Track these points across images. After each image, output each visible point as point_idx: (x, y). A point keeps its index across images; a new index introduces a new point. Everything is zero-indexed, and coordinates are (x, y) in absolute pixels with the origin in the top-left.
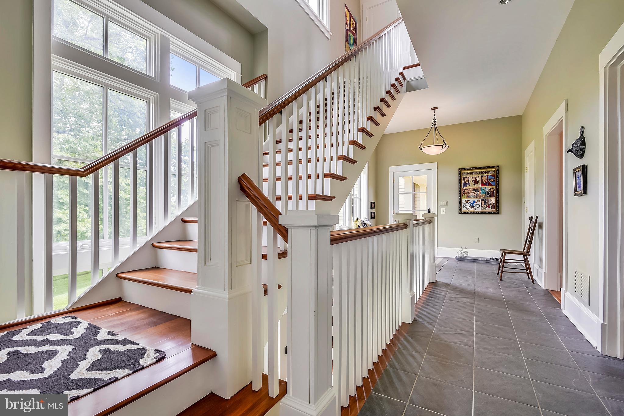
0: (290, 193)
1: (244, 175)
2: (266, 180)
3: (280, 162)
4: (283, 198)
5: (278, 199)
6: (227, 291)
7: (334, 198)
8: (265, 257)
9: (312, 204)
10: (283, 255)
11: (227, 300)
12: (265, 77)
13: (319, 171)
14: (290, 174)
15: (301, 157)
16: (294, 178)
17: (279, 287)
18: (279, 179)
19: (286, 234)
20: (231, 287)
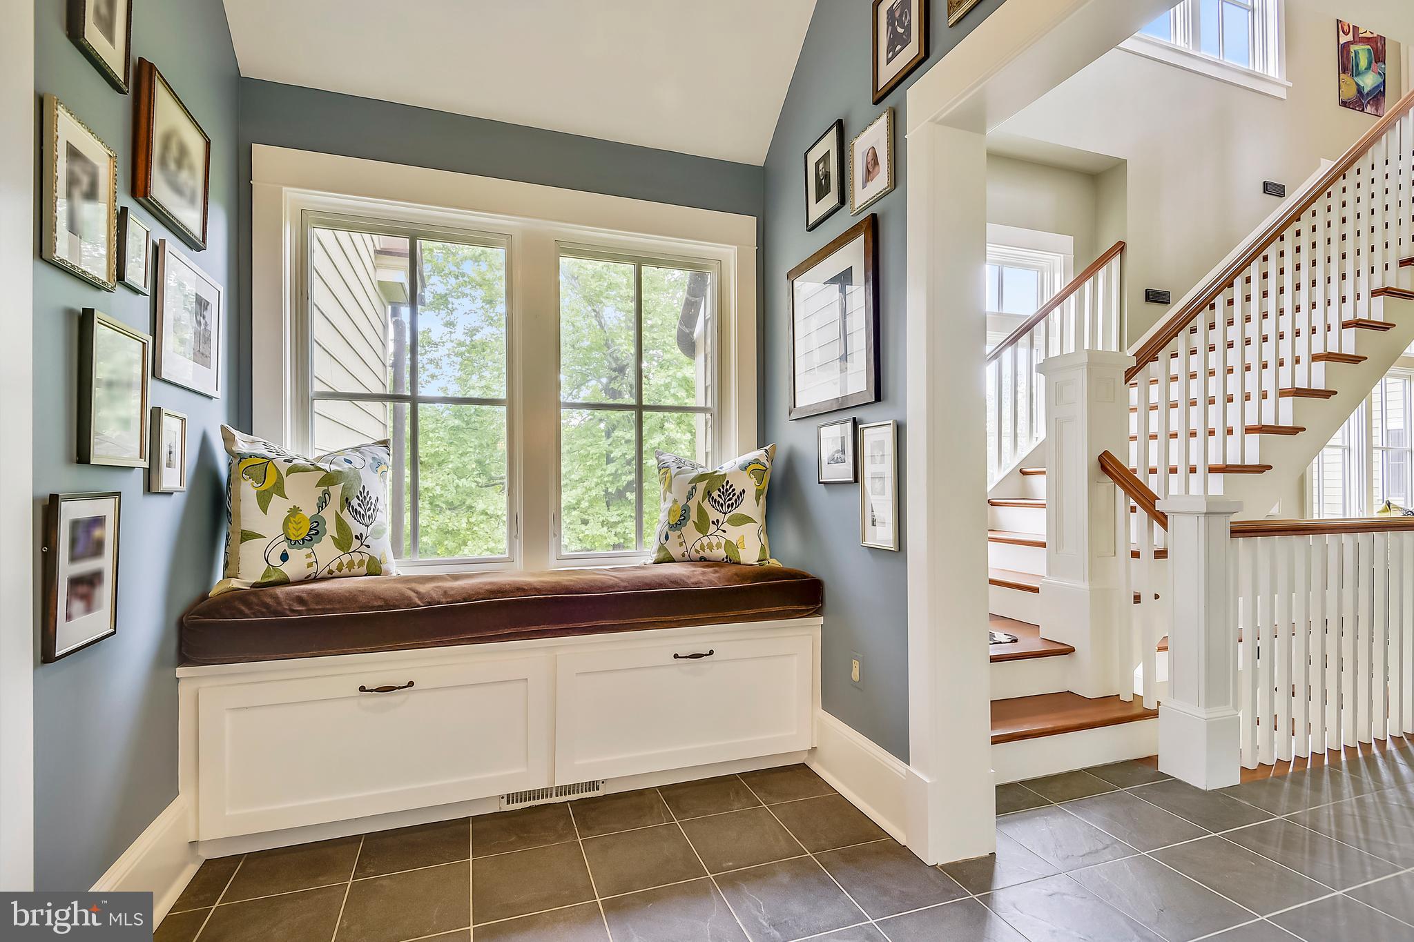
0: (1173, 462)
1: (1106, 453)
2: (1134, 438)
3: (1156, 405)
4: (1161, 471)
5: (1153, 471)
6: (1087, 582)
7: (1270, 467)
8: (1135, 555)
9: (1217, 480)
10: (1161, 554)
11: (1089, 592)
12: (1120, 248)
13: (1234, 421)
14: (1174, 427)
15: (1193, 394)
16: (1181, 435)
17: (1157, 597)
18: (1154, 437)
19: (1165, 521)
20: (1091, 578)
